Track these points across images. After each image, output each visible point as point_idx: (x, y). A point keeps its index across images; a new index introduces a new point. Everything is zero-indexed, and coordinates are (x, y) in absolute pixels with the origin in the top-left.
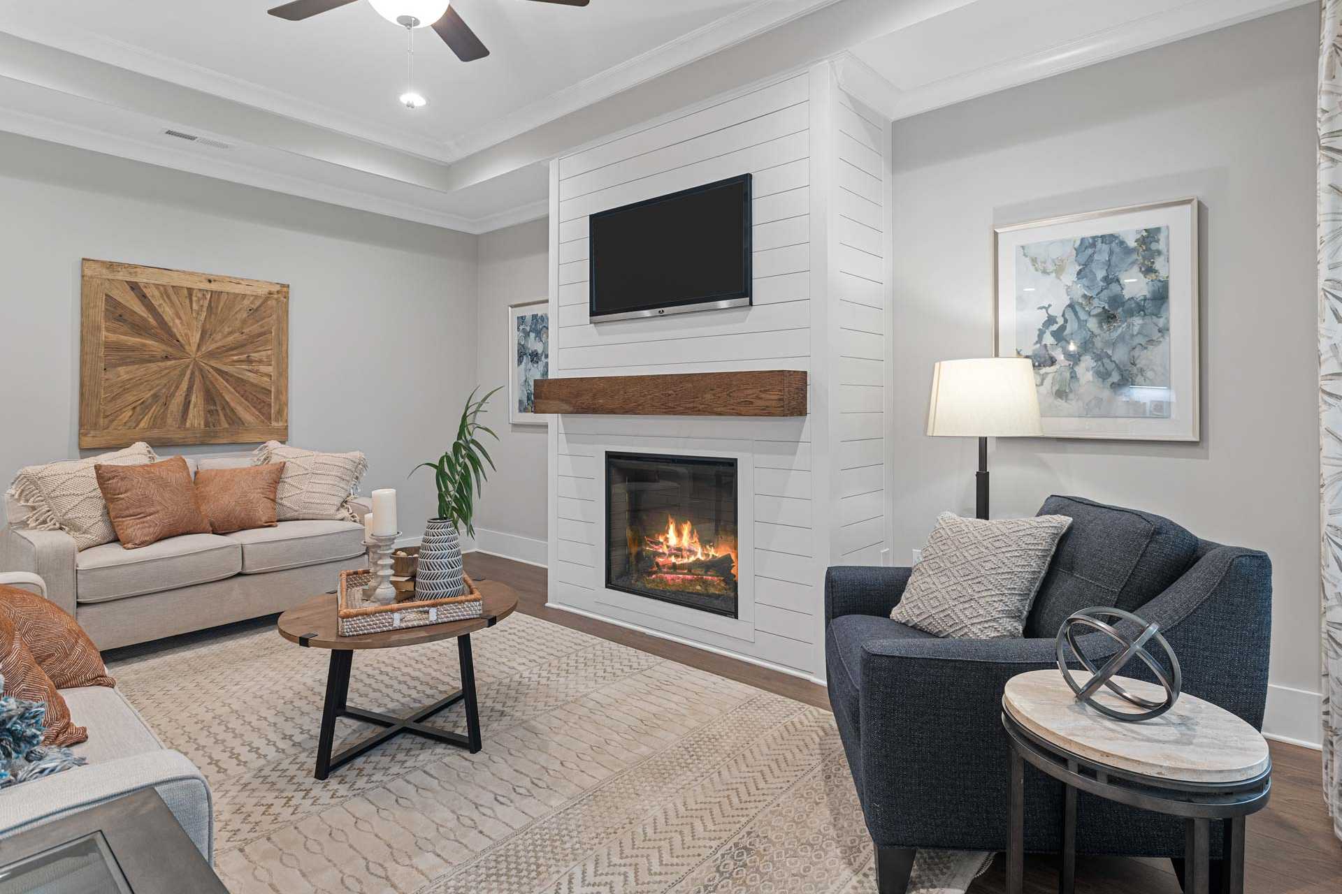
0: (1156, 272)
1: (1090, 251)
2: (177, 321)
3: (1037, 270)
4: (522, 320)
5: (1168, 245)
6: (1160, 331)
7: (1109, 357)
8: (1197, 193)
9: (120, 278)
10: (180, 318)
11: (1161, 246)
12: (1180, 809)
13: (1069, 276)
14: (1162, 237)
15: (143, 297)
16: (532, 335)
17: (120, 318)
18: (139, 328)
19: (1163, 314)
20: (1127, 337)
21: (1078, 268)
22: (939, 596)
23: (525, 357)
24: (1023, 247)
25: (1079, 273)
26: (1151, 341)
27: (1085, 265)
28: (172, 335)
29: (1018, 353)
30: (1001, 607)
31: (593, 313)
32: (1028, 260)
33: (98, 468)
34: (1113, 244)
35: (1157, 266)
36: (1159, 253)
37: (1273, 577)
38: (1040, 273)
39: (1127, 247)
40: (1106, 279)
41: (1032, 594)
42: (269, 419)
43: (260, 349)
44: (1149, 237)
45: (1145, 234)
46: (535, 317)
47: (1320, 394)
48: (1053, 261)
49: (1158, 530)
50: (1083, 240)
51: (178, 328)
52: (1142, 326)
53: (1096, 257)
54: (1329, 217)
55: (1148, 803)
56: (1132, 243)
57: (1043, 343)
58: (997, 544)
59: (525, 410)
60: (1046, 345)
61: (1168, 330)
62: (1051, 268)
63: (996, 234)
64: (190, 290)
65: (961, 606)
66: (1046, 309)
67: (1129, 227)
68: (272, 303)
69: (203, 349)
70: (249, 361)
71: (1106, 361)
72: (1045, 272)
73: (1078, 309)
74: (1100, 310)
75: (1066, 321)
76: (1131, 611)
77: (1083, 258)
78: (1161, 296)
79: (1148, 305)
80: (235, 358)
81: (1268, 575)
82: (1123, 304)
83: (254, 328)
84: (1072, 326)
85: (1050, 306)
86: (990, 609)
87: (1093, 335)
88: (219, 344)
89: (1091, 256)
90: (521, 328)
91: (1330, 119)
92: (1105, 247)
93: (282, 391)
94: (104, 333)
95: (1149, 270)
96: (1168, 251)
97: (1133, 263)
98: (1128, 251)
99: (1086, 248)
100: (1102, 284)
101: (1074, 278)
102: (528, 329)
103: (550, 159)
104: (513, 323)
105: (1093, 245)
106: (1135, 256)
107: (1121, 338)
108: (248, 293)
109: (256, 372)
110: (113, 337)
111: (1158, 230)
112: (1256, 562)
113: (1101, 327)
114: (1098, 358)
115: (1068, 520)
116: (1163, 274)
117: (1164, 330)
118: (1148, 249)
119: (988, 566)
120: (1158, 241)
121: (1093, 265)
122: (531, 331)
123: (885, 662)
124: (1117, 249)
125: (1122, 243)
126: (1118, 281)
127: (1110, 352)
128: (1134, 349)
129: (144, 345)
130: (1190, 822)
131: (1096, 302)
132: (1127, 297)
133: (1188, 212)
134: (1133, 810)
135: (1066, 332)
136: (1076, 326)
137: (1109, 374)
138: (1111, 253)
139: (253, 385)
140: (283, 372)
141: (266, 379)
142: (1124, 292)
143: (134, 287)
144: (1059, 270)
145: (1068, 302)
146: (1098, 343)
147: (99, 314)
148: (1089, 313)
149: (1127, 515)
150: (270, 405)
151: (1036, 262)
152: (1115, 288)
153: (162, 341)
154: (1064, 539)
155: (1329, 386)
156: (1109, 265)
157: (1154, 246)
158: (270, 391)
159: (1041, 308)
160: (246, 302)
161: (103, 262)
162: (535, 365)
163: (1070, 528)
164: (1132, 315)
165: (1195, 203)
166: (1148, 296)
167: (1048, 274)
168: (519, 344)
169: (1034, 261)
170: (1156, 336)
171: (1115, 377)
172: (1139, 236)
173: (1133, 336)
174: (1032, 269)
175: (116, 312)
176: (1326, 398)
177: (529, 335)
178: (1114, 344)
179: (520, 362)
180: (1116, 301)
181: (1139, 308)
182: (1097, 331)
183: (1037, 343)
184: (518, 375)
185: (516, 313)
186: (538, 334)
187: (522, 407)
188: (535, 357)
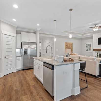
15: (67, 44)
31: (98, 44)
43: (72, 47)
51: (68, 46)
64: (69, 43)
94: (66, 46)
103: (94, 34)
108: (71, 43)
161: (66, 42)
184: (86, 48)
185: (86, 44)
186: (88, 45)
187: (87, 51)
188: (88, 47)
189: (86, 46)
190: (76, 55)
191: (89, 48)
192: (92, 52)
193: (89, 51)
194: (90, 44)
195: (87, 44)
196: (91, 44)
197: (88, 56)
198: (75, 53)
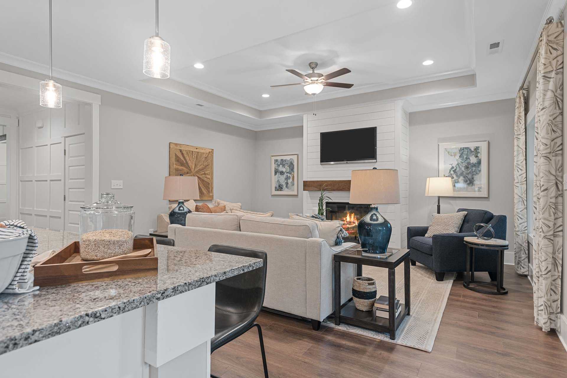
0: (478, 157)
1: (463, 151)
2: (190, 162)
3: (449, 155)
4: (276, 161)
5: (481, 150)
6: (479, 171)
7: (467, 177)
8: (488, 139)
9: (178, 148)
10: (190, 161)
11: (480, 151)
12: (497, 249)
13: (457, 157)
14: (480, 149)
15: (182, 154)
16: (281, 166)
17: (178, 161)
18: (182, 164)
19: (480, 167)
20: (471, 172)
21: (460, 155)
22: (439, 230)
23: (278, 173)
24: (446, 149)
25: (460, 156)
26: (477, 173)
27: (461, 154)
28: (189, 166)
29: (444, 175)
30: (454, 230)
31: (321, 162)
32: (447, 152)
33: (196, 206)
34: (468, 150)
35: (478, 156)
36: (479, 152)
37: (507, 220)
38: (450, 156)
39: (471, 151)
40: (466, 158)
41: (460, 228)
42: (209, 192)
43: (208, 170)
44: (477, 149)
45: (476, 148)
46: (282, 160)
47: (514, 186)
48: (453, 153)
49: (486, 212)
50: (461, 148)
51: (190, 164)
52: (475, 170)
53: (464, 152)
54: (517, 151)
55: (492, 248)
56: (473, 150)
57: (451, 173)
58: (451, 218)
59: (278, 190)
60: (451, 174)
61: (481, 171)
62: (453, 154)
63: (439, 145)
64: (192, 151)
65: (445, 231)
66: (452, 165)
67: (472, 146)
68: (210, 155)
69: (195, 170)
70: (205, 174)
71: (466, 178)
72: (451, 155)
73: (459, 165)
74: (464, 166)
75: (456, 168)
76: (487, 224)
77: (461, 153)
78: (479, 163)
79: (476, 165)
80: (202, 173)
81: (506, 219)
82: (470, 164)
83: (206, 164)
84: (458, 169)
85: (452, 164)
86: (452, 231)
87: (463, 172)
88: (199, 169)
89: (463, 152)
90: (276, 163)
91: (517, 132)
92: (466, 150)
93: (212, 184)
94: (175, 166)
95: (477, 157)
96: (481, 152)
97: (473, 154)
98: (472, 152)
99: (462, 150)
100: (465, 159)
101: (459, 157)
102: (279, 164)
103: (305, 114)
104: (273, 162)
105: (463, 150)
106: (473, 153)
107: (470, 172)
108: (205, 152)
109: (206, 177)
110: (177, 167)
111: (479, 147)
112: (504, 217)
113: (465, 169)
114: (464, 177)
115: (466, 212)
116: (480, 158)
117: (480, 171)
118: (476, 151)
119: (450, 222)
120: (479, 150)
121: (463, 154)
122: (280, 164)
123: (440, 237)
124: (469, 151)
125: (470, 149)
126: (469, 159)
127: (467, 176)
128: (473, 175)
129: (183, 169)
130: (498, 251)
131: (464, 163)
132: (471, 163)
133: (486, 143)
134: (490, 250)
135: (456, 171)
136: (459, 169)
137: (467, 181)
138: (468, 152)
139: (206, 181)
140: (212, 178)
141: (208, 180)
142: (471, 161)
143: (181, 151)
144: (455, 155)
145: (457, 163)
146: (464, 173)
147: (173, 159)
148: (462, 166)
149: (479, 211)
150: (209, 188)
151: (449, 153)
152: (468, 160)
153: (186, 168)
154: (466, 216)
155: (516, 185)
156: (467, 155)
157: (478, 151)
158: (209, 184)
159: (450, 164)
160: (204, 155)
161: (174, 143)
162: (282, 176)
163: (467, 214)
164: (472, 167)
165: (487, 141)
166: (476, 163)
167: (452, 156)
168: (275, 168)
169: (448, 152)
170: (478, 172)
171: (468, 182)
172: (474, 148)
173: (473, 172)
174: (448, 155)
175: (178, 160)
176: (516, 187)
177: (279, 166)
178: (468, 174)
179: (276, 174)
180: (469, 163)
181: (474, 165)
182: (464, 171)
183: (449, 173)
184: (275, 179)
185: (274, 158)
186: (284, 166)
187: (276, 189)
188: (282, 173)
189: (274, 166)
190: (227, 208)
191: (287, 178)
192: (296, 196)
193: (285, 192)
194: (288, 158)
195: (279, 158)
196: (295, 158)
197: (284, 217)
198: (223, 203)
